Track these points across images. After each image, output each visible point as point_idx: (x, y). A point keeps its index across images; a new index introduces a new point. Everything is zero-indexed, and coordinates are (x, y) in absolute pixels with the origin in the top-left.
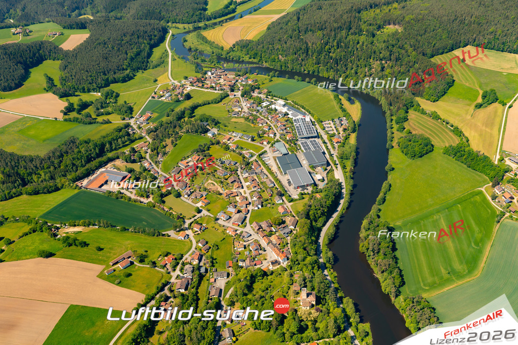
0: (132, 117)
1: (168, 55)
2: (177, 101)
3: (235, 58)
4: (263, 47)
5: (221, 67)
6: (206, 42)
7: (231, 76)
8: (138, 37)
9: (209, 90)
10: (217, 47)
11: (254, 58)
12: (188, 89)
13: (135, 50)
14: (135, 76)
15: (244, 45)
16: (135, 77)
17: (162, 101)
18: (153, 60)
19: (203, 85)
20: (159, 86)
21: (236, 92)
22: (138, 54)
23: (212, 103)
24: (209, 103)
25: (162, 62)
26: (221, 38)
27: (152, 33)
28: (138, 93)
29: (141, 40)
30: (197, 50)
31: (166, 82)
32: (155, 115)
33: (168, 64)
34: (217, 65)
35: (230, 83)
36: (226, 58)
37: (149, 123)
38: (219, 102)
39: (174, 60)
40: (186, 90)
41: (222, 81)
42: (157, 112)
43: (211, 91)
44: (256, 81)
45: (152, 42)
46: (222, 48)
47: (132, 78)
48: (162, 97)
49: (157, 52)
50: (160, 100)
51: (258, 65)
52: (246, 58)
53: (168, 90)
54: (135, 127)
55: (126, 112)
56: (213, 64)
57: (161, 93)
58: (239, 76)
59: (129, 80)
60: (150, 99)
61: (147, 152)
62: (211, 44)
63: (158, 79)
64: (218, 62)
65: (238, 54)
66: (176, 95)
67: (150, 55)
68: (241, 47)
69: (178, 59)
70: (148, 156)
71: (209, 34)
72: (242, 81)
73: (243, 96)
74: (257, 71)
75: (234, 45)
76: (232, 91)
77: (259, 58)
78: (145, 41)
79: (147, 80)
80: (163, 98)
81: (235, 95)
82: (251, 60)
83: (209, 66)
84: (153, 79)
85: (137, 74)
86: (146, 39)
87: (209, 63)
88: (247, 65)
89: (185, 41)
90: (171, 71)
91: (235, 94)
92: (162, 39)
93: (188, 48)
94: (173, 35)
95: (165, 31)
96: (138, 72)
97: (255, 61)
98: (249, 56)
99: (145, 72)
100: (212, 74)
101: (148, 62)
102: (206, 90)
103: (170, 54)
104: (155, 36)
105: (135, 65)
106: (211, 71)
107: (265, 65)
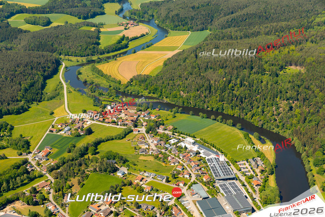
0: (30, 153)
1: (63, 87)
2: (77, 136)
3: (133, 93)
4: (163, 83)
5: (120, 101)
6: (102, 76)
7: (132, 111)
8: (32, 69)
9: (110, 125)
10: (114, 81)
11: (154, 93)
12: (88, 123)
13: (29, 81)
14: (29, 107)
15: (142, 80)
16: (30, 109)
17: (61, 136)
18: (47, 92)
19: (104, 120)
20: (56, 119)
21: (139, 127)
22: (32, 85)
23: (116, 138)
24: (112, 139)
25: (57, 95)
26: (117, 72)
27: (45, 65)
28: (34, 126)
29: (34, 71)
30: (93, 83)
31: (63, 115)
32: (55, 151)
33: (63, 96)
34: (115, 99)
35: (132, 118)
36: (125, 92)
37: (48, 159)
38: (123, 138)
39: (69, 92)
40: (86, 124)
41: (123, 115)
42: (57, 148)
43: (112, 126)
44: (159, 117)
45: (46, 74)
46: (120, 82)
47: (26, 110)
48: (60, 130)
49: (51, 84)
50: (59, 134)
51: (158, 101)
52: (146, 93)
53: (66, 124)
54: (33, 163)
55: (23, 147)
56: (111, 98)
57: (60, 126)
58: (141, 111)
59: (23, 112)
60: (48, 132)
61: (50, 193)
62: (107, 77)
63: (55, 111)
64: (117, 96)
65: (137, 88)
66: (75, 130)
67: (44, 86)
68: (140, 82)
69: (74, 92)
70: (51, 197)
71: (104, 68)
72: (144, 116)
73: (147, 132)
74: (159, 106)
75: (132, 80)
76: (136, 126)
77: (159, 94)
78: (39, 73)
79: (43, 112)
80: (62, 132)
81: (139, 131)
82: (150, 95)
83: (107, 100)
84: (50, 111)
85: (31, 106)
86: (39, 70)
87: (107, 97)
88: (147, 100)
89: (80, 73)
90: (68, 104)
91: (140, 129)
92: (56, 71)
93: (83, 81)
94: (66, 67)
95: (58, 63)
96: (32, 103)
97: (155, 96)
98: (148, 91)
99: (39, 103)
100: (112, 108)
101: (42, 94)
102: (108, 125)
103: (65, 86)
104: (49, 68)
105: (29, 96)
106: (110, 105)
107: (166, 100)
